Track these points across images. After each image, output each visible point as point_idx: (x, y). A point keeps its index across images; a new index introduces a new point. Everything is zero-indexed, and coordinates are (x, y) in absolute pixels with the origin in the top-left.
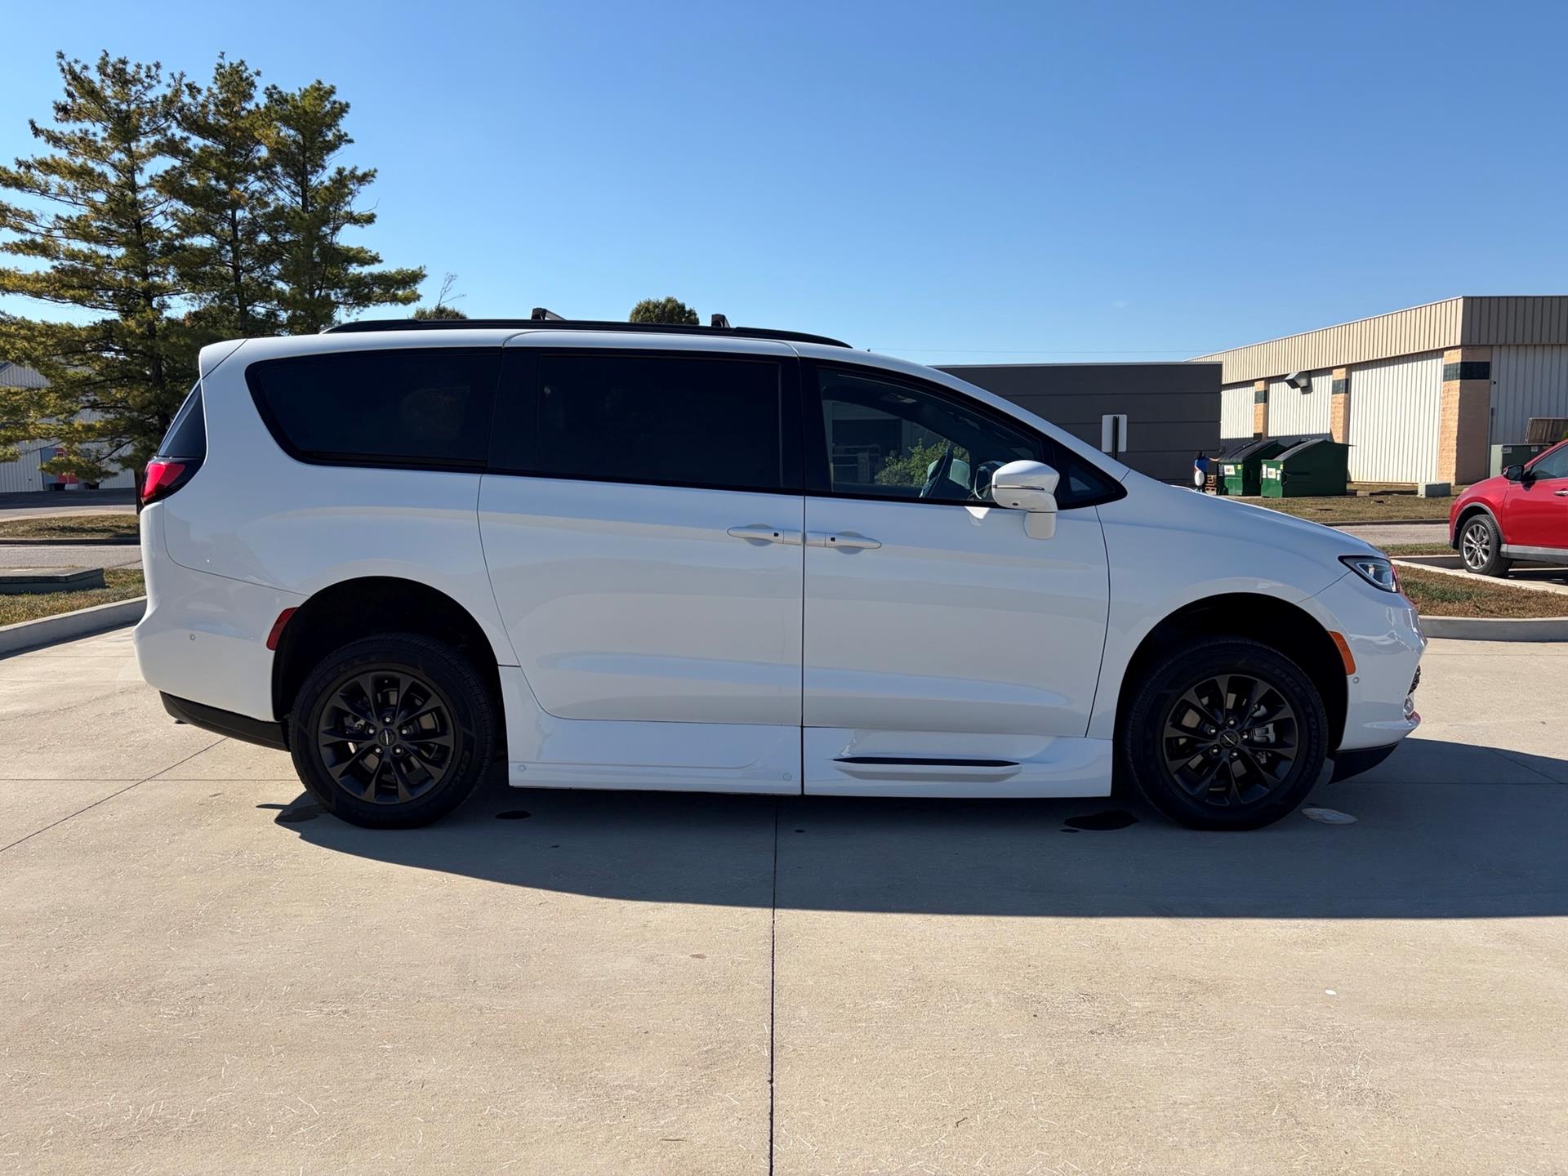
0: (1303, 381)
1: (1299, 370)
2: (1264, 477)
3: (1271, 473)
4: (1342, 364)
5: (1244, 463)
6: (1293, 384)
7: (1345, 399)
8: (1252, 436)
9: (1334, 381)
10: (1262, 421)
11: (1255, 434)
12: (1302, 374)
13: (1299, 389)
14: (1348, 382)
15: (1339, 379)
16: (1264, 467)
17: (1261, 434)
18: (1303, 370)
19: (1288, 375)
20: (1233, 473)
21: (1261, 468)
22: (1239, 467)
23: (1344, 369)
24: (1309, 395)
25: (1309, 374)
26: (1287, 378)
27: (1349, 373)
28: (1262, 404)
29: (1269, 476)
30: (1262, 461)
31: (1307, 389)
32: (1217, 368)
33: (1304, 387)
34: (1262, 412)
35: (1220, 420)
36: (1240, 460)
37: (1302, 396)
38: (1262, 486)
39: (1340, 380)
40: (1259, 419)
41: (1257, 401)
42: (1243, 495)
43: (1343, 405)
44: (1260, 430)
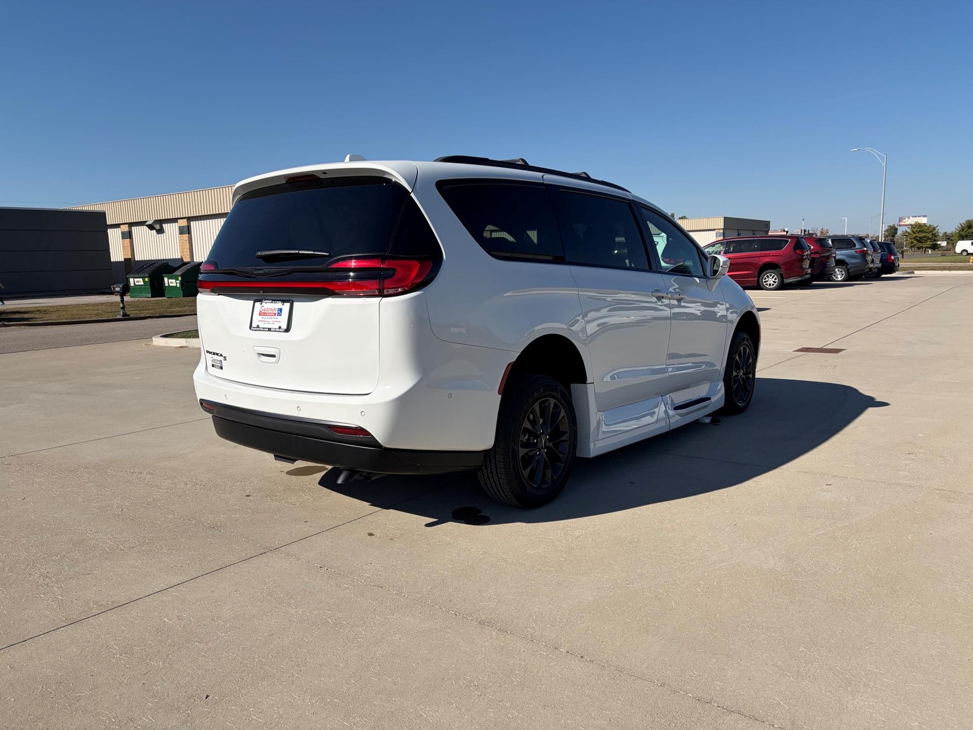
0: (157, 226)
1: (154, 219)
2: (167, 285)
3: (172, 283)
4: (184, 216)
5: (150, 277)
6: (151, 227)
7: (189, 238)
8: (123, 260)
9: (180, 227)
10: (130, 251)
11: (125, 259)
12: (156, 222)
13: (155, 231)
14: (189, 227)
16: (166, 279)
17: (130, 259)
18: (156, 219)
19: (147, 221)
20: (142, 283)
21: (163, 280)
22: (147, 279)
23: (186, 220)
24: (162, 235)
25: (161, 222)
26: (147, 224)
27: (189, 222)
28: (129, 240)
29: (171, 285)
30: (164, 275)
31: (160, 231)
32: (102, 215)
33: (158, 230)
34: (129, 245)
35: (109, 249)
36: (147, 275)
37: (157, 235)
38: (165, 291)
39: (183, 226)
40: (127, 249)
41: (123, 238)
42: (152, 297)
43: (188, 241)
44: (129, 256)
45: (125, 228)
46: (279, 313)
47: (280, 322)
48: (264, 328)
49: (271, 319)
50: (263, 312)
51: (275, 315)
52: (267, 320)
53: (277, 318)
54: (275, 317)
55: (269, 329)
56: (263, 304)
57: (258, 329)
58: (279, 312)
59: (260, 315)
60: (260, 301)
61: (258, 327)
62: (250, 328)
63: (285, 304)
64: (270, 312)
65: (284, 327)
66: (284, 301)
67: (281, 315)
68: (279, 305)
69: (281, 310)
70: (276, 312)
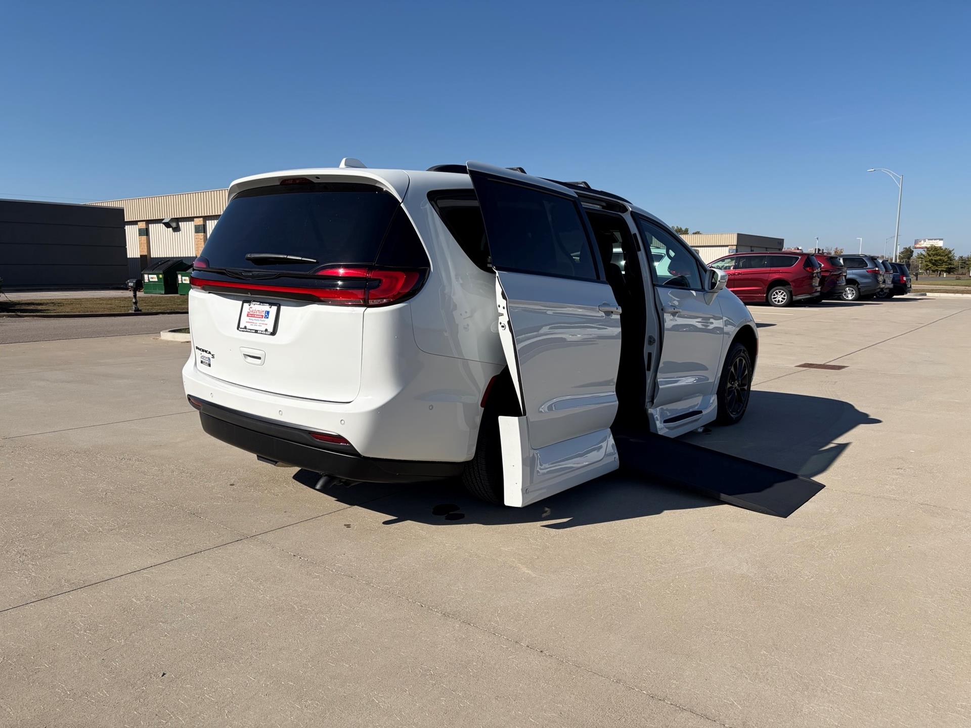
0: (174, 224)
1: (171, 217)
2: (180, 282)
3: (185, 280)
4: (201, 215)
5: (164, 274)
6: (168, 225)
7: (204, 237)
8: (139, 257)
9: (195, 226)
10: (146, 247)
11: (141, 256)
12: (173, 220)
13: (171, 229)
14: (204, 226)
15: (198, 224)
16: (179, 277)
17: (145, 256)
18: (173, 217)
19: (163, 219)
20: (156, 280)
21: (177, 277)
22: (161, 276)
23: (202, 219)
24: (178, 233)
25: (178, 220)
26: (163, 221)
27: (205, 221)
28: (145, 237)
29: (184, 282)
30: (177, 272)
31: (177, 229)
32: (120, 212)
33: (175, 228)
34: (145, 242)
35: (126, 246)
36: (161, 272)
37: (174, 233)
38: (179, 288)
40: (144, 246)
41: (140, 235)
42: (165, 294)
43: (203, 240)
44: (145, 253)
45: (142, 225)
46: (266, 316)
47: (266, 324)
48: (251, 330)
49: (258, 321)
50: (251, 313)
51: (262, 318)
52: (254, 321)
53: (264, 321)
54: (262, 319)
55: (256, 330)
56: (252, 305)
57: (245, 330)
58: (266, 314)
59: (248, 316)
60: (249, 302)
61: (245, 328)
62: (238, 329)
63: (272, 307)
64: (258, 314)
65: (271, 330)
66: (271, 304)
67: (267, 318)
68: (266, 307)
69: (268, 312)
70: (264, 315)
